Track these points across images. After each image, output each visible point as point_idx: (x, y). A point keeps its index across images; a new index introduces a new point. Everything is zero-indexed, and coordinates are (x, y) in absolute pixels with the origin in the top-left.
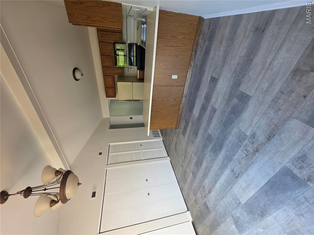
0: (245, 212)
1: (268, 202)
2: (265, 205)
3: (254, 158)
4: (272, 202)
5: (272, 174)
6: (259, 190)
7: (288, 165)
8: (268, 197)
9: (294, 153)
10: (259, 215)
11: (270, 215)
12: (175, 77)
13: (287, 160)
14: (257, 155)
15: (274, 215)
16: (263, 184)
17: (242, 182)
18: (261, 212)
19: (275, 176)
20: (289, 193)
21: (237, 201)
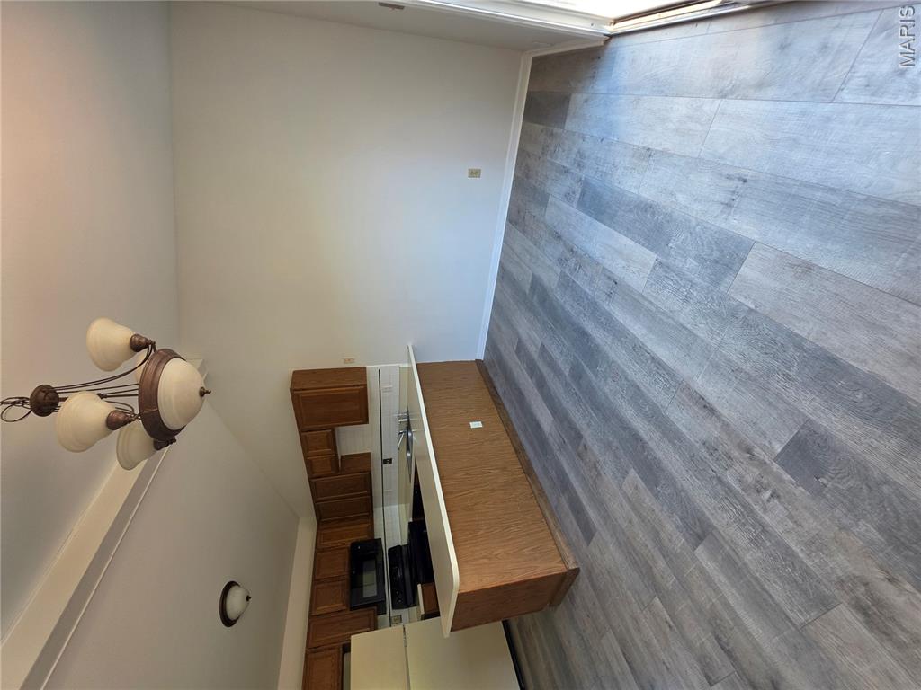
0: (670, 245)
1: (623, 208)
2: (631, 211)
3: (580, 252)
4: (620, 203)
5: (589, 218)
6: (614, 228)
7: (575, 205)
8: (617, 211)
9: (565, 205)
10: (653, 214)
11: (639, 197)
12: (476, 425)
13: (572, 208)
14: (575, 249)
15: (635, 191)
16: (604, 226)
17: (617, 267)
18: (646, 211)
19: (588, 213)
20: (599, 190)
21: (660, 271)
